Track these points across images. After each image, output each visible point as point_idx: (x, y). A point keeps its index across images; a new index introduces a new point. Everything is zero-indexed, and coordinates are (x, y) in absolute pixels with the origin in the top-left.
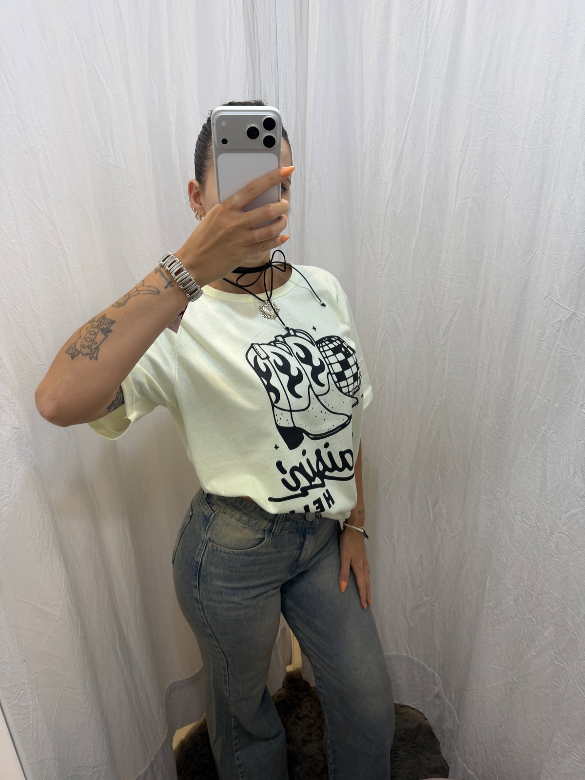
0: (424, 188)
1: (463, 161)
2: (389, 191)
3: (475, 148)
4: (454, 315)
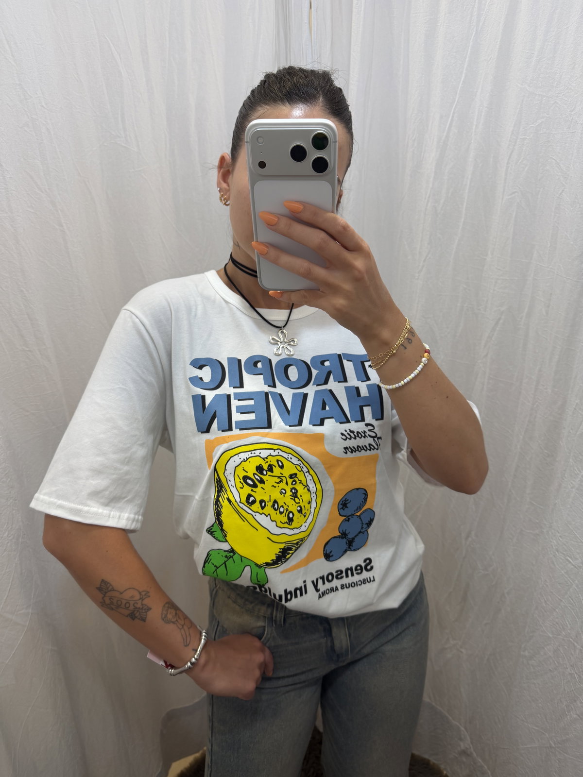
0: (469, 183)
1: (512, 152)
2: (431, 185)
3: (526, 137)
4: (497, 323)
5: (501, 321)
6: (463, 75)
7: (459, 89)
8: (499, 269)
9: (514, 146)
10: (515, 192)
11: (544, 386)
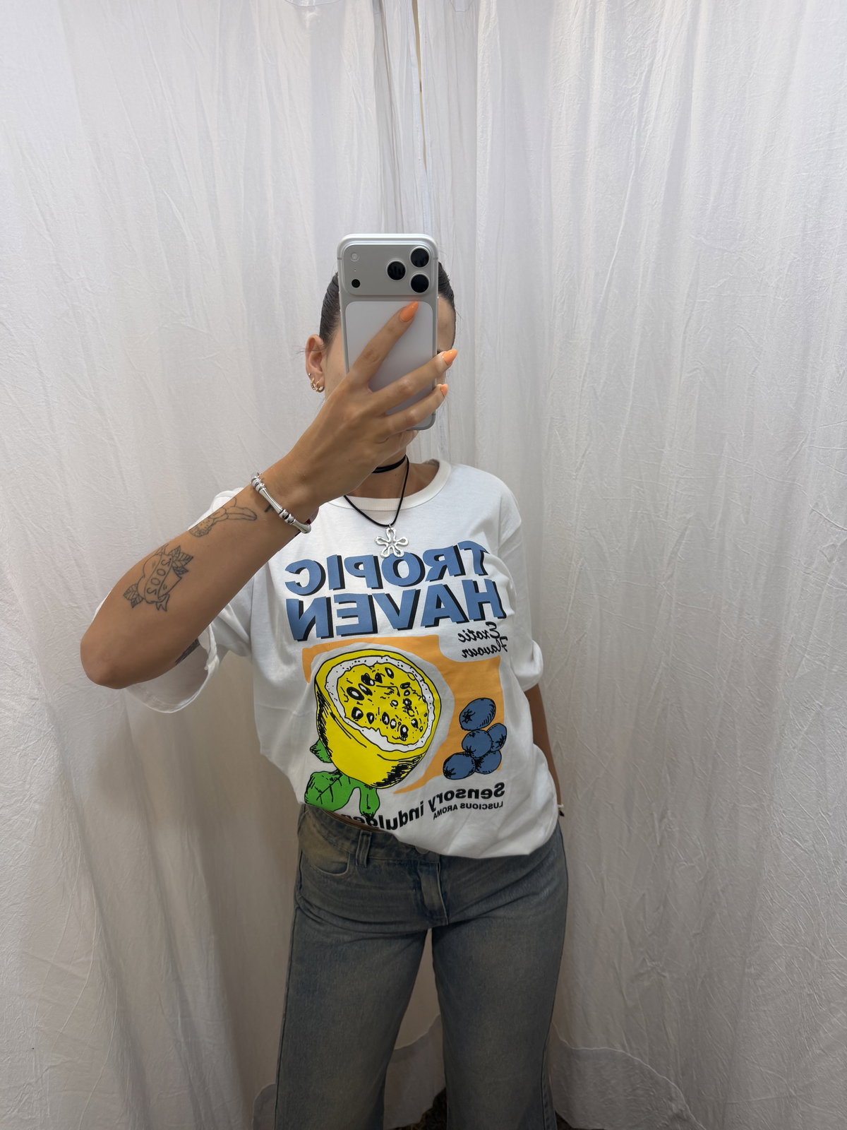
0: (636, 355)
1: (690, 318)
2: (587, 361)
3: (705, 300)
4: (682, 536)
5: (688, 532)
6: (623, 223)
7: (618, 241)
8: (680, 466)
9: (692, 311)
10: (697, 369)
11: (749, 614)
